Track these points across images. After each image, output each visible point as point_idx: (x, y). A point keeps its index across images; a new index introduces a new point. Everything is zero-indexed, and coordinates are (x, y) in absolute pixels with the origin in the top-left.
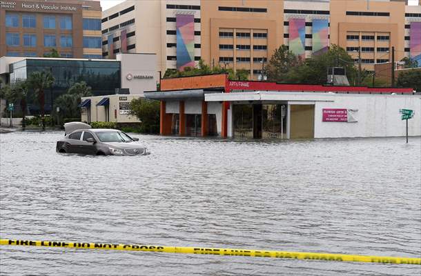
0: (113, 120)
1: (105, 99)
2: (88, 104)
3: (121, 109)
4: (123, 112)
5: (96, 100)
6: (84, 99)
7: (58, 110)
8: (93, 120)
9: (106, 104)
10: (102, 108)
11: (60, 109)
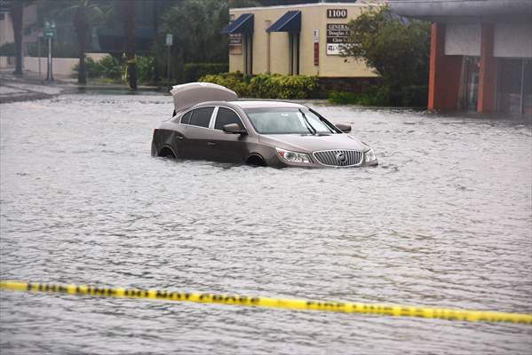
0: (308, 70)
1: (289, 13)
2: (247, 26)
3: (329, 40)
4: (336, 49)
5: (267, 15)
6: (236, 13)
7: (169, 40)
8: (259, 69)
9: (292, 26)
10: (280, 38)
11: (175, 39)
